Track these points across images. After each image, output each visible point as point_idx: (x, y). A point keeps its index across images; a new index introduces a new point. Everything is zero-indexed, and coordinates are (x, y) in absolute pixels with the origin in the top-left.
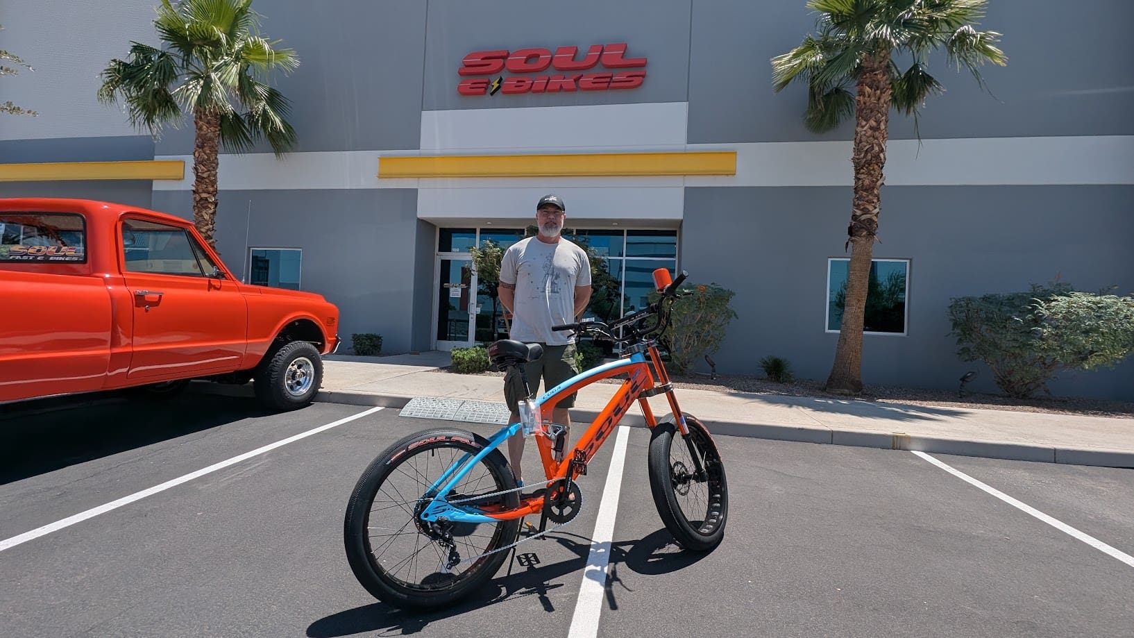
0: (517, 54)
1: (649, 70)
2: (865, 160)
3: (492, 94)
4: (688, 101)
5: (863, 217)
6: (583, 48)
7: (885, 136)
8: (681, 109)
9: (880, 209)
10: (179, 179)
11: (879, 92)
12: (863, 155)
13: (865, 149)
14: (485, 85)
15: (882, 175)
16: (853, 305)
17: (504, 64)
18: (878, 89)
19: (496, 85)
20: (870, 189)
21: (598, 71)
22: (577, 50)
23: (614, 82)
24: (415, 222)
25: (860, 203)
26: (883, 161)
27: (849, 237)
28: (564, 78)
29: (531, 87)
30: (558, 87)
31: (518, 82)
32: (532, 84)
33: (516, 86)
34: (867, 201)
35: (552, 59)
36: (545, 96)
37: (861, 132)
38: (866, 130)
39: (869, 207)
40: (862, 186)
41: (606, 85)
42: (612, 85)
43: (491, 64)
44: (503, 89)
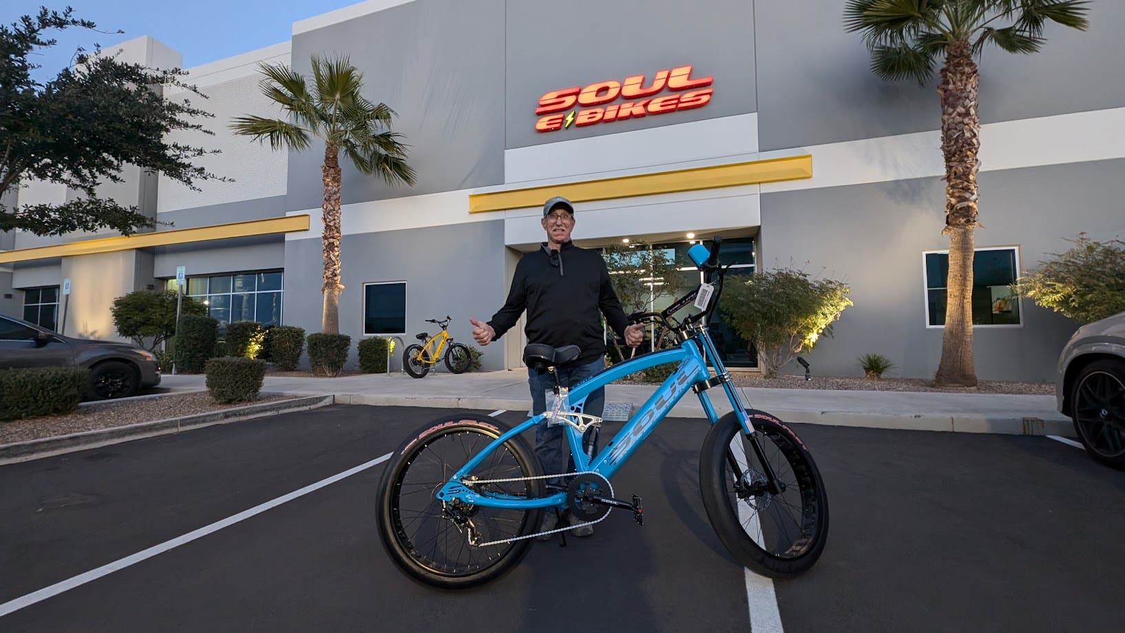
1: (715, 88)
2: (955, 147)
3: (567, 128)
4: (757, 111)
5: (959, 206)
7: (977, 120)
8: (751, 120)
9: (978, 195)
10: (305, 230)
11: (964, 77)
12: (953, 143)
13: (955, 137)
14: (560, 121)
15: (977, 160)
17: (577, 101)
18: (963, 75)
19: (570, 119)
20: (964, 176)
21: (666, 94)
22: (644, 78)
23: (683, 102)
24: (504, 249)
25: (955, 191)
26: (977, 146)
27: (946, 225)
28: (634, 105)
29: (603, 117)
30: (628, 115)
31: (590, 113)
32: (604, 114)
33: (589, 118)
34: (963, 189)
35: (621, 89)
37: (948, 119)
38: (953, 118)
39: (967, 195)
40: (955, 174)
41: (674, 107)
42: (680, 105)
43: (564, 101)
44: (577, 122)
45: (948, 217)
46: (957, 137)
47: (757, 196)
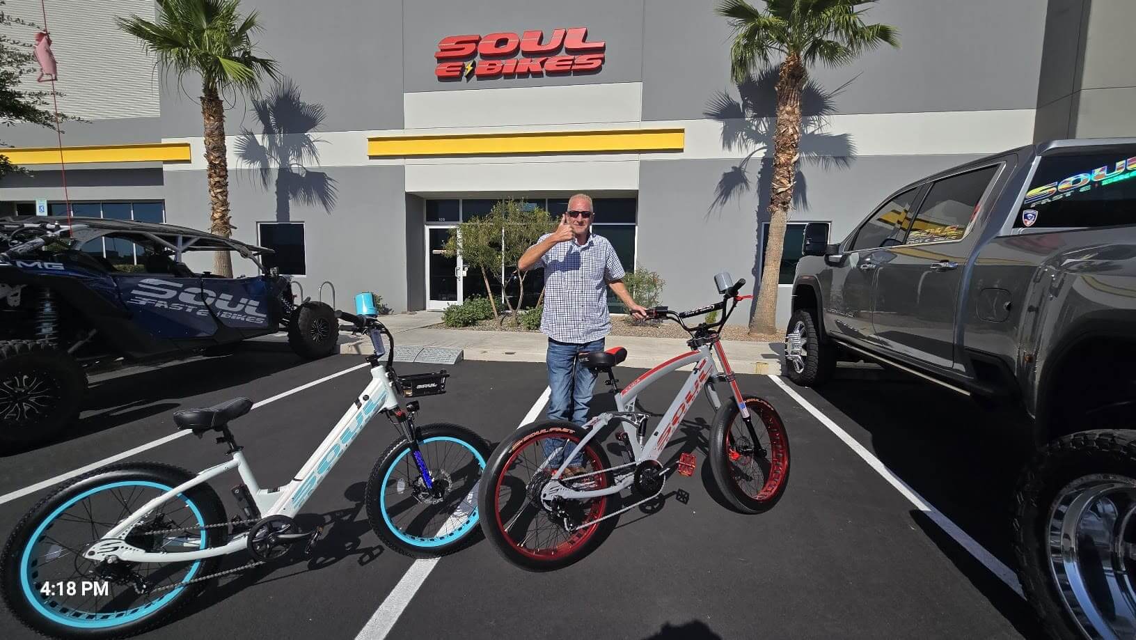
0: (489, 37)
1: (606, 54)
2: (781, 140)
3: (469, 77)
4: (642, 81)
5: (780, 190)
7: (799, 119)
8: (637, 88)
9: (793, 183)
10: (188, 161)
11: (794, 80)
12: (780, 136)
13: (782, 131)
14: (460, 69)
15: (796, 153)
17: (476, 49)
19: (469, 68)
20: (786, 166)
22: (542, 34)
23: (577, 64)
24: (405, 195)
25: (778, 178)
26: (796, 141)
28: (531, 61)
29: (502, 70)
30: (526, 70)
31: (490, 65)
32: (503, 67)
33: (488, 69)
34: (783, 177)
35: (519, 43)
37: (780, 115)
38: (783, 115)
39: (785, 181)
40: (779, 163)
41: (569, 68)
42: (574, 67)
43: (463, 49)
44: (477, 72)
47: (637, 165)
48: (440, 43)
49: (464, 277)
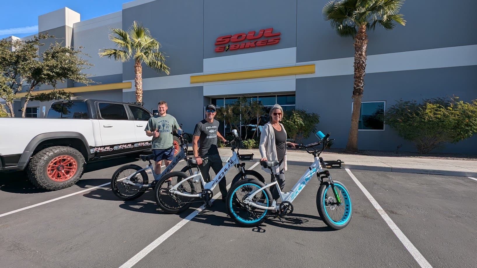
0: (234, 36)
1: (281, 37)
3: (226, 51)
4: (296, 47)
5: (357, 88)
6: (257, 31)
7: (365, 57)
8: (294, 49)
9: (364, 85)
10: (130, 88)
11: (362, 41)
12: (356, 65)
14: (224, 48)
15: (364, 72)
16: (353, 121)
17: (230, 40)
19: (227, 48)
20: (359, 77)
21: (263, 39)
22: (255, 32)
23: (268, 42)
24: (203, 97)
25: (356, 83)
26: (364, 66)
27: (353, 95)
28: (251, 43)
30: (249, 46)
31: (235, 46)
32: (240, 46)
33: (234, 48)
34: (358, 82)
35: (246, 36)
36: (245, 49)
38: (357, 56)
39: (359, 84)
40: (357, 77)
41: (266, 44)
42: (268, 44)
43: (225, 41)
44: (230, 49)
45: (353, 91)
46: (358, 63)
47: (295, 80)
48: (217, 39)
49: (225, 128)
